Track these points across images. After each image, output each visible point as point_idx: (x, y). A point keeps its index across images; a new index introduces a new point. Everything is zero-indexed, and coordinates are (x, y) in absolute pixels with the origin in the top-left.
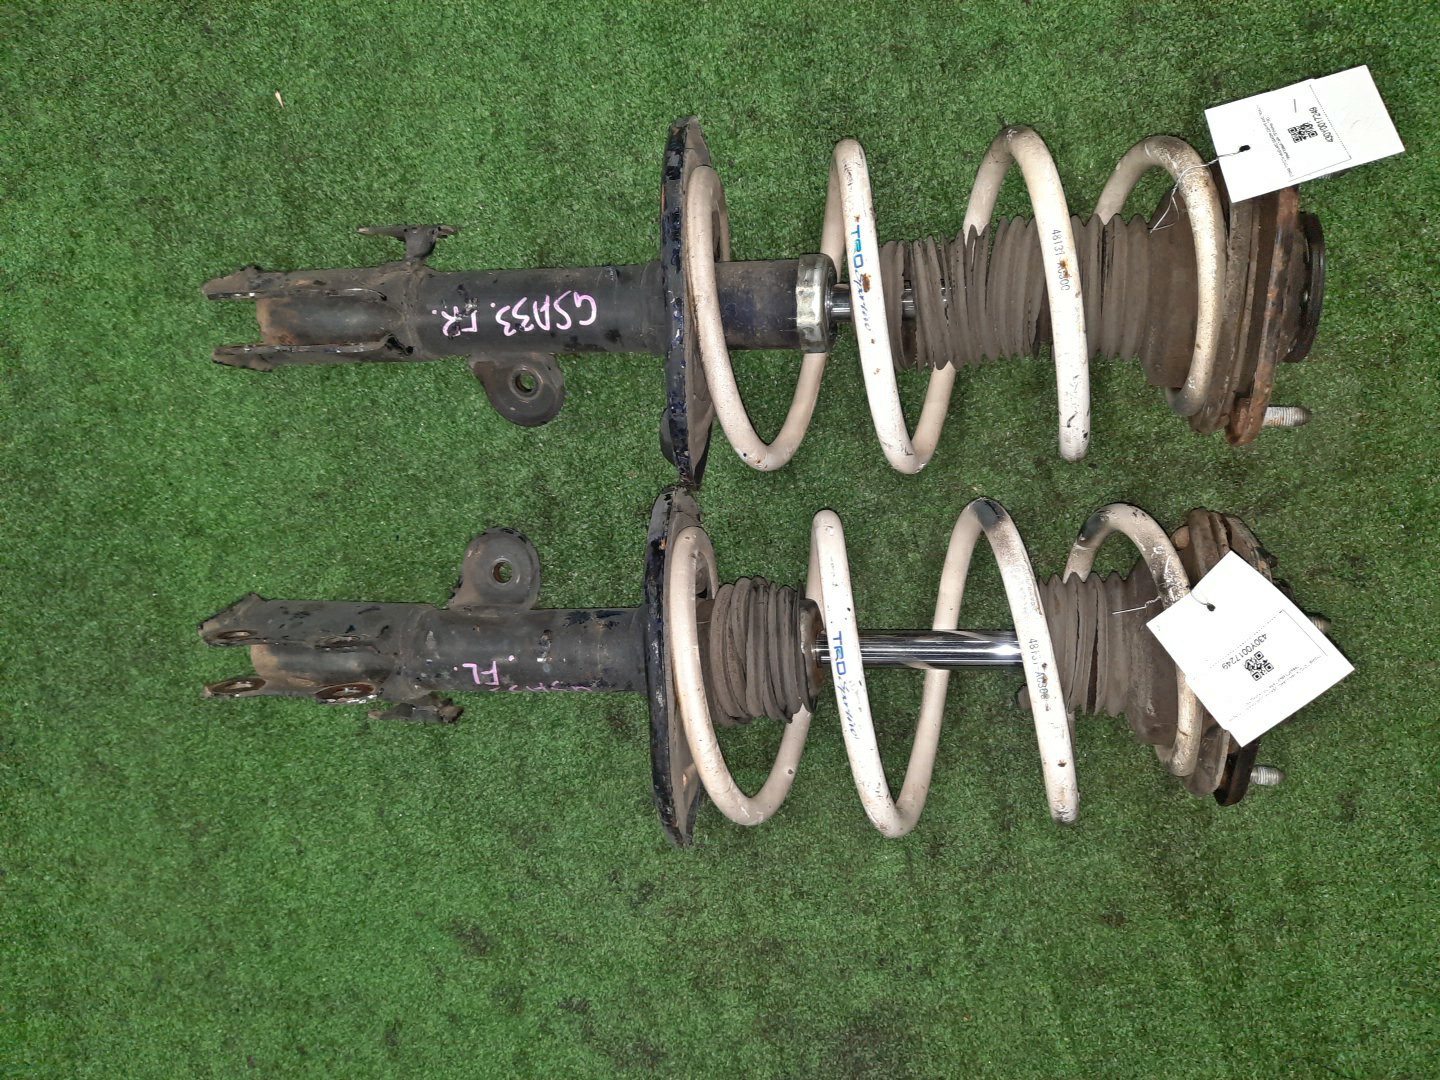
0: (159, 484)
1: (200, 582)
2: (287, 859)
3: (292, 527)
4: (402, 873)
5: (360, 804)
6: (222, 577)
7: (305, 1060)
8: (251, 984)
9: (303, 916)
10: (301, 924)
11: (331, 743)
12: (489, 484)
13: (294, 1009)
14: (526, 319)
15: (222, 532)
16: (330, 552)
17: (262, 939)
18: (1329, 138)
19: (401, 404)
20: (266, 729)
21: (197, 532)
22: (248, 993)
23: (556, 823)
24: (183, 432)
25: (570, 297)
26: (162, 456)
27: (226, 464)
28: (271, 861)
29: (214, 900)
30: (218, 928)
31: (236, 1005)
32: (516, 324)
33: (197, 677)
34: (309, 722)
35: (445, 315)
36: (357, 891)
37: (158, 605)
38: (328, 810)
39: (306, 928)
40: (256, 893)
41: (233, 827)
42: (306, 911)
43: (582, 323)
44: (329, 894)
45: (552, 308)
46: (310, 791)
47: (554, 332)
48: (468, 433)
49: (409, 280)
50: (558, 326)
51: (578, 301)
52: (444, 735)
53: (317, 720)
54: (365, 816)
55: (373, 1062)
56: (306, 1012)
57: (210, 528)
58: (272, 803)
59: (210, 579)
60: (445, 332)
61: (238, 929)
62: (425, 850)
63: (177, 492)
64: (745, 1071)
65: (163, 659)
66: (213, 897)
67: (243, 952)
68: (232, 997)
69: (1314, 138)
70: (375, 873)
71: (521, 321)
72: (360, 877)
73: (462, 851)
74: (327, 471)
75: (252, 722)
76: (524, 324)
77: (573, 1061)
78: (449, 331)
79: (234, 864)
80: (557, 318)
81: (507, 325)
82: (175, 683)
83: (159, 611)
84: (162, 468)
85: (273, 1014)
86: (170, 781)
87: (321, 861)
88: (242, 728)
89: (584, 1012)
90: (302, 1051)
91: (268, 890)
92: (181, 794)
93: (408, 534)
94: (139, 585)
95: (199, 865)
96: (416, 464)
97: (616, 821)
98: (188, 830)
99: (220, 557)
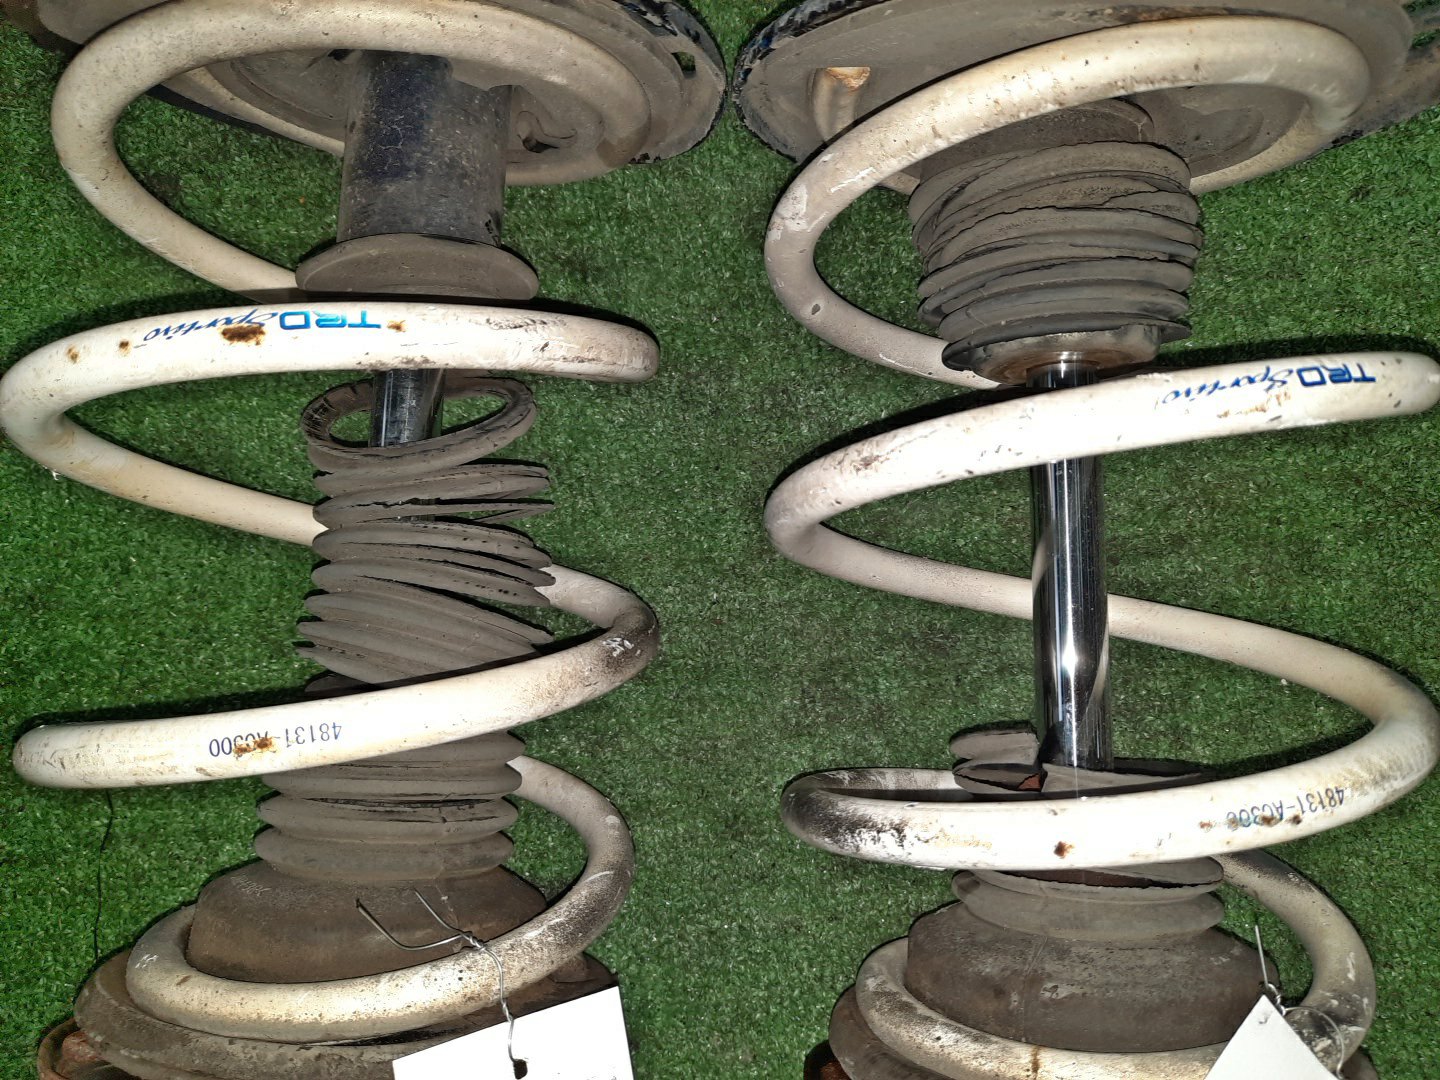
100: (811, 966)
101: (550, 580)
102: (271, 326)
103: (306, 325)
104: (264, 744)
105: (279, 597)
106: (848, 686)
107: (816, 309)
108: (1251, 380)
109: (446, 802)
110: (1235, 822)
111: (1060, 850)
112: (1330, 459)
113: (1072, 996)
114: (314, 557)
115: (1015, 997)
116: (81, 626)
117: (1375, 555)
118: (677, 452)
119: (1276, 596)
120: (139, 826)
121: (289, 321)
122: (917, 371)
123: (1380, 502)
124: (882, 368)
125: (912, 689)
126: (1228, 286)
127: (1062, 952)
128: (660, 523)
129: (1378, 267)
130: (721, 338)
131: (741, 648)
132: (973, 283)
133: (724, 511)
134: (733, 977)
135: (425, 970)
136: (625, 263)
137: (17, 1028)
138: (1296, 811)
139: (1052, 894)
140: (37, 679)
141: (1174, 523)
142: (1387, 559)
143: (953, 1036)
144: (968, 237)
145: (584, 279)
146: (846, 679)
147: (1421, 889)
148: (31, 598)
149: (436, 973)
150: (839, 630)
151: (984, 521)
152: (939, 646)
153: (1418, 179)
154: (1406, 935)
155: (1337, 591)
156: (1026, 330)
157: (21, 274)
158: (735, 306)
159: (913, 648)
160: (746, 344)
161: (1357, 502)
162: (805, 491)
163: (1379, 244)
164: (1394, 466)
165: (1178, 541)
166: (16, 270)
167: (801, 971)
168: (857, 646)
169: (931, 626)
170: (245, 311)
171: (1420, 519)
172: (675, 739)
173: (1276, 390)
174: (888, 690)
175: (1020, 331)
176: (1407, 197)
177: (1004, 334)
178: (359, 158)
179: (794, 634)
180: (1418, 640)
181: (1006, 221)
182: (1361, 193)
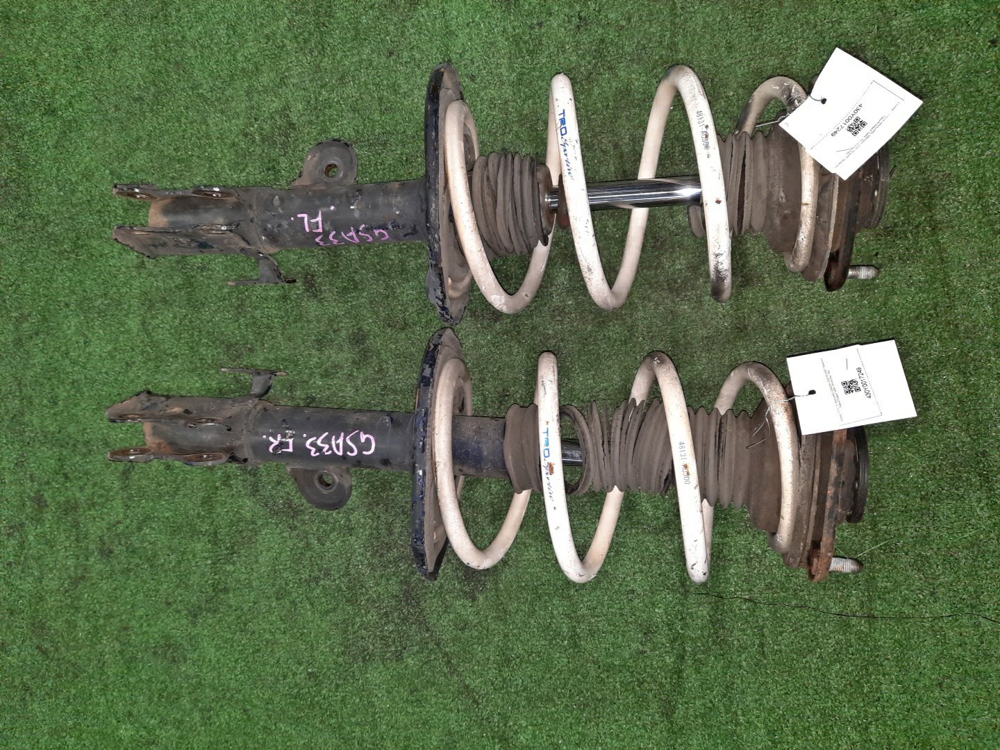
0: (30, 74)
1: (49, 148)
2: (76, 345)
3: (116, 119)
4: (151, 365)
5: (131, 316)
6: (64, 147)
7: (66, 482)
8: (40, 427)
9: (81, 386)
10: (79, 390)
11: (118, 271)
12: (252, 108)
13: (65, 448)
14: (327, 447)
15: (68, 114)
16: (138, 140)
17: (52, 398)
18: (868, 395)
19: (201, 42)
20: (77, 255)
21: (51, 112)
22: (38, 433)
23: (258, 346)
24: (53, 41)
25: (358, 434)
26: (35, 55)
27: (78, 67)
28: (66, 345)
29: (25, 367)
30: (25, 385)
31: (28, 440)
32: (319, 449)
33: (37, 214)
34: (105, 255)
35: (271, 439)
36: (120, 373)
37: (19, 161)
38: (109, 317)
39: (82, 394)
40: (53, 366)
41: (45, 319)
42: (84, 382)
43: (364, 453)
44: (101, 373)
45: (344, 441)
46: (99, 302)
47: (345, 457)
48: (243, 69)
49: (249, 412)
50: (348, 453)
51: (363, 438)
52: (193, 277)
53: (111, 254)
54: (133, 324)
55: (110, 490)
56: (73, 451)
57: (61, 110)
58: (72, 307)
59: (56, 147)
60: (271, 450)
61: (38, 388)
62: (168, 352)
63: (42, 82)
64: (353, 529)
65: (16, 199)
66: (24, 364)
67: (39, 405)
68: (27, 434)
69: (858, 393)
70: (134, 362)
71: (323, 448)
72: (123, 364)
73: (192, 356)
74: (145, 83)
75: (68, 250)
76: (325, 450)
77: (241, 507)
78: (273, 450)
79: (41, 345)
80: (347, 448)
81: (313, 450)
82: (21, 216)
83: (18, 165)
84: (33, 62)
85: (52, 448)
86: (8, 283)
87: (99, 348)
88: (61, 253)
89: (255, 475)
90: (66, 477)
91: (61, 365)
92: (14, 292)
93: (192, 135)
94: (8, 145)
95: (18, 342)
96: (205, 86)
97: (298, 351)
98: (15, 317)
99: (65, 132)
100: (803, 294)
101: (634, 400)
102: (549, 460)
103: (548, 449)
104: (686, 466)
105: (643, 524)
106: (679, 281)
107: (526, 295)
108: (565, 150)
109: (720, 431)
110: (707, 147)
111: (718, 202)
112: (582, 85)
113: (783, 191)
114: (625, 489)
115: (786, 212)
116: (657, 610)
117: (621, 65)
118: (579, 356)
119: (639, 104)
120: (745, 587)
121: (547, 455)
122: (547, 257)
123: (600, 64)
124: (546, 272)
125: (680, 255)
126: (510, 130)
127: (770, 195)
128: (610, 363)
129: (503, 70)
130: (532, 338)
131: (664, 328)
132: (520, 236)
133: (604, 335)
134: (808, 328)
135: (776, 427)
136: (501, 379)
137: (838, 644)
138: (704, 127)
139: (750, 198)
140: (680, 631)
141: (608, 148)
142: (623, 60)
143: (801, 234)
144: (502, 238)
145: (507, 395)
146: (676, 282)
147: (764, 37)
148: (645, 634)
149: (776, 423)
150: (655, 286)
151: (608, 227)
152: (661, 243)
153: (467, 55)
154: (784, 42)
155: (636, 80)
156: (538, 215)
157: (506, 636)
158: (519, 333)
159: (662, 254)
160: (534, 328)
161: (600, 74)
162: (599, 292)
163: (493, 70)
164: (584, 59)
165: (616, 146)
166: (504, 638)
167: (805, 298)
168: (662, 278)
169: (653, 247)
170: (543, 469)
171: (607, 48)
172: (703, 355)
173: (567, 143)
174: (680, 264)
175: (538, 218)
176: (475, 60)
177: (539, 223)
178: (473, 467)
179: (657, 305)
180: (657, 44)
181: (499, 224)
182: (473, 78)
